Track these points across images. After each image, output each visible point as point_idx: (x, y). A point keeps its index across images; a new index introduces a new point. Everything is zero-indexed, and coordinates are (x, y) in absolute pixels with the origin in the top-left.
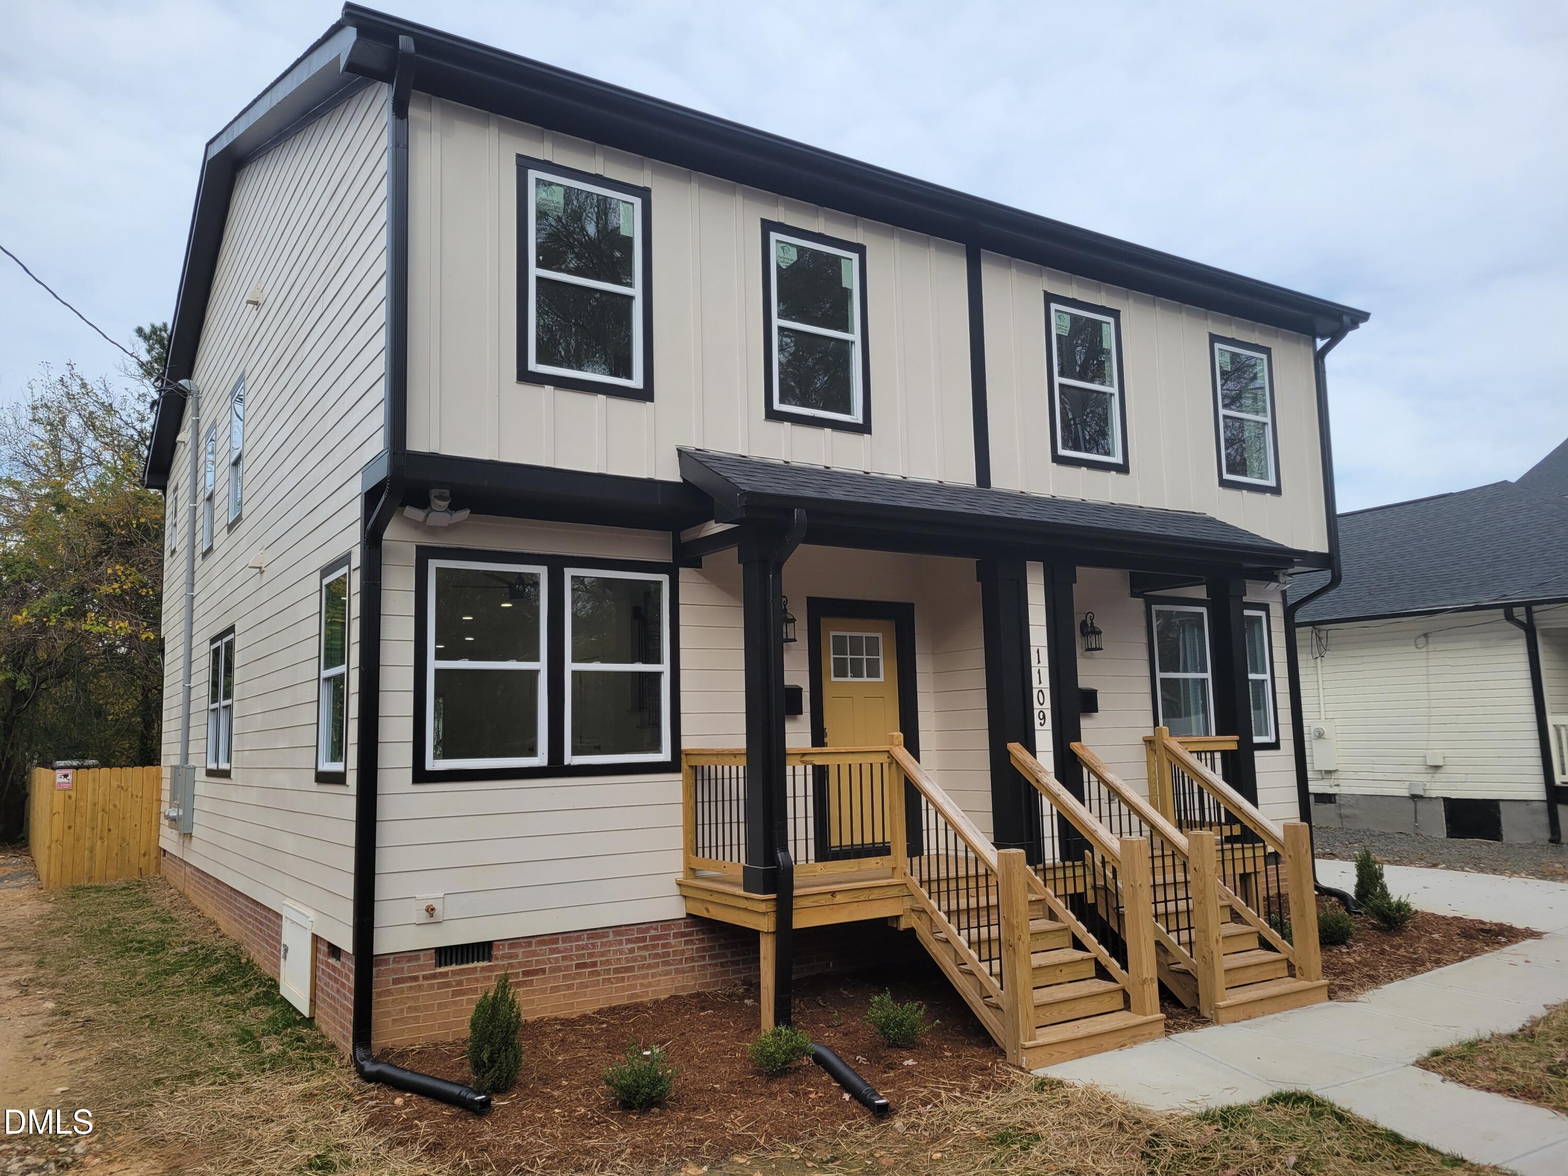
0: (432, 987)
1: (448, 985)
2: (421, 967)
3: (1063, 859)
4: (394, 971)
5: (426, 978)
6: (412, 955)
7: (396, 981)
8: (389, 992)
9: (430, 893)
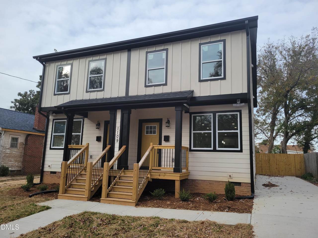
0: (49, 176)
1: (51, 176)
2: (49, 174)
3: (117, 169)
4: (46, 173)
5: (49, 175)
6: (48, 172)
7: (46, 175)
8: (45, 176)
9: (50, 164)
